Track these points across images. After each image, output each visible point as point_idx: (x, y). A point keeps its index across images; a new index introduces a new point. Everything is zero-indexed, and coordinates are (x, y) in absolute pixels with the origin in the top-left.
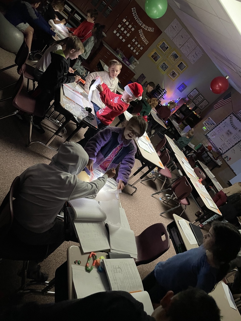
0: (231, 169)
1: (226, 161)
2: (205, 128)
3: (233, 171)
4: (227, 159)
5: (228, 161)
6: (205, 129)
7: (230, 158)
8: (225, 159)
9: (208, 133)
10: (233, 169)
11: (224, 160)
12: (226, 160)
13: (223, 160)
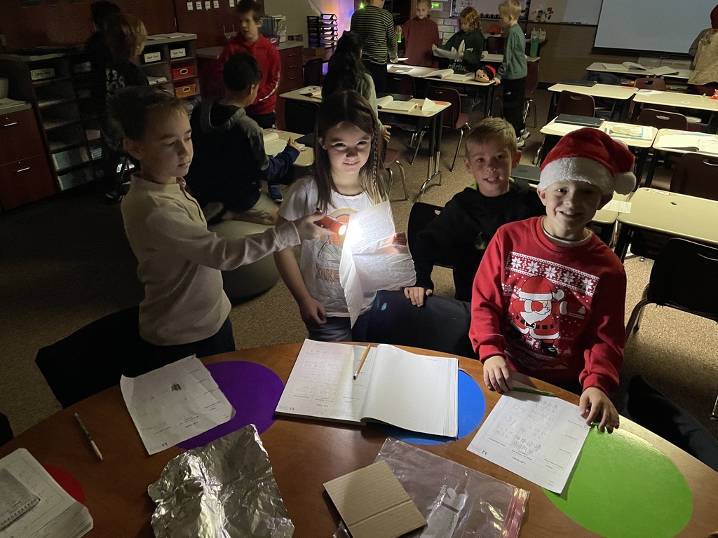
0: (572, 24)
1: (547, 20)
2: (437, 5)
3: (579, 25)
4: (543, 16)
5: (550, 16)
6: (440, 7)
7: (550, 10)
8: (542, 21)
9: (454, 6)
10: (576, 21)
11: (542, 23)
12: (543, 19)
13: (540, 25)
